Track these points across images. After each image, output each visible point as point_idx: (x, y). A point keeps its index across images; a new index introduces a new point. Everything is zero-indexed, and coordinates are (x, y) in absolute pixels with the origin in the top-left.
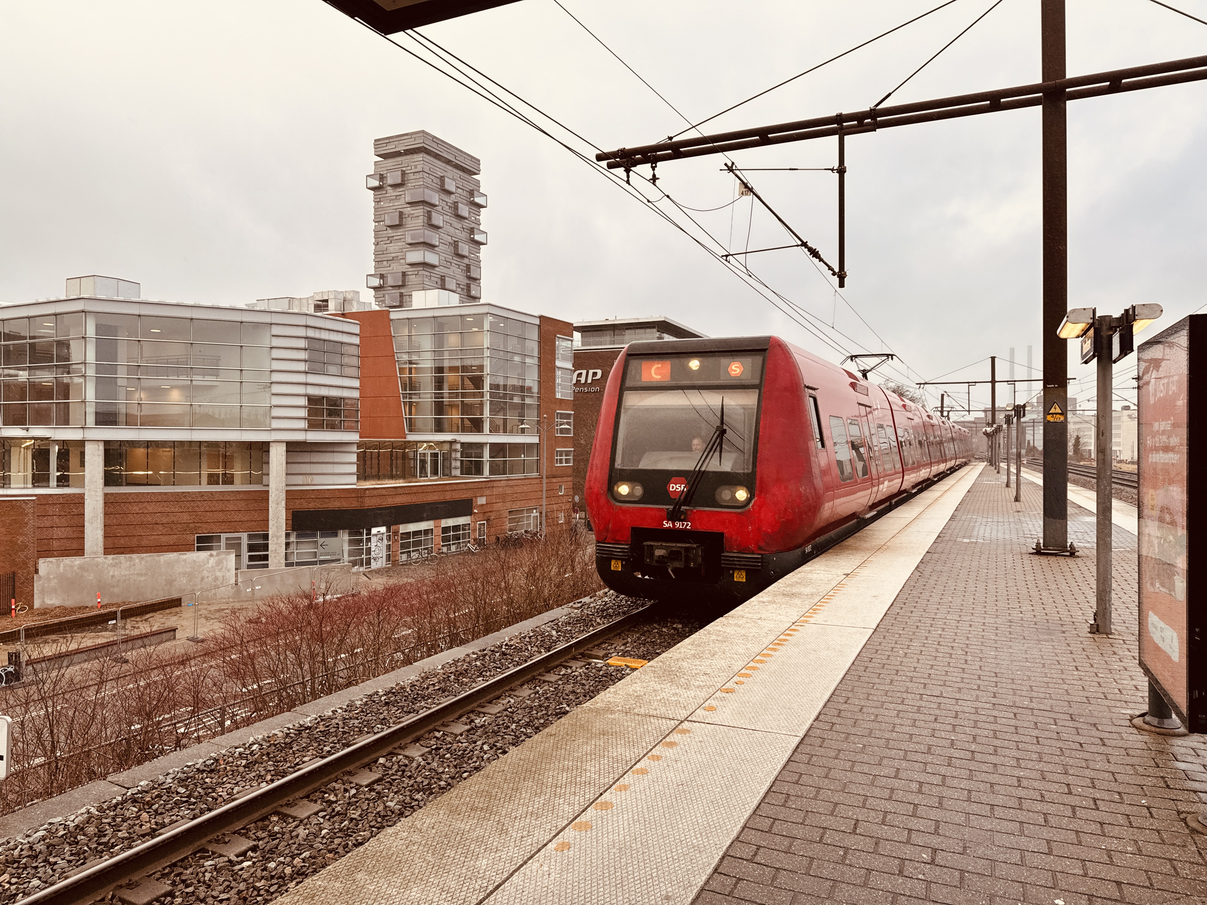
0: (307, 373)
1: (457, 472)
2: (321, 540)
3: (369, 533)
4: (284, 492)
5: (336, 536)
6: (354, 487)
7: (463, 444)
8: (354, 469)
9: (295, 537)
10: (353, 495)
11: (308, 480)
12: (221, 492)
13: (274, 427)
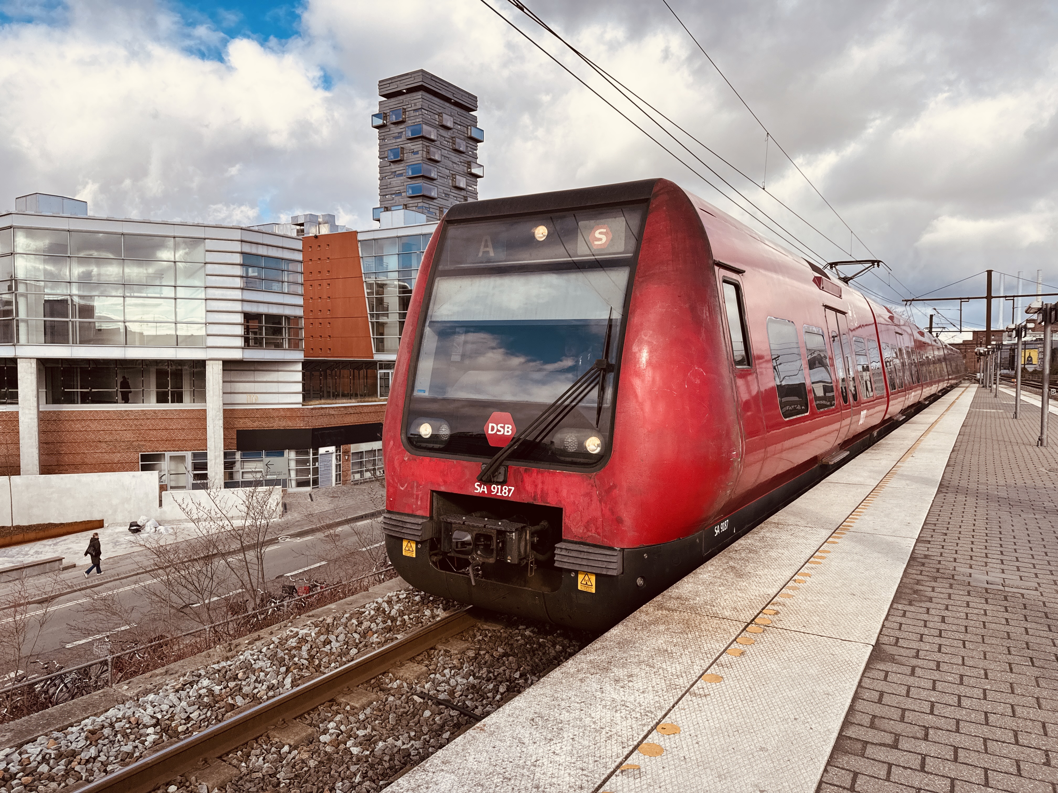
0: (242, 289)
2: (266, 460)
3: (315, 453)
4: (222, 411)
5: (282, 455)
6: (300, 406)
8: (299, 388)
9: (238, 456)
10: (299, 414)
11: (253, 399)
12: (164, 410)
13: (209, 344)
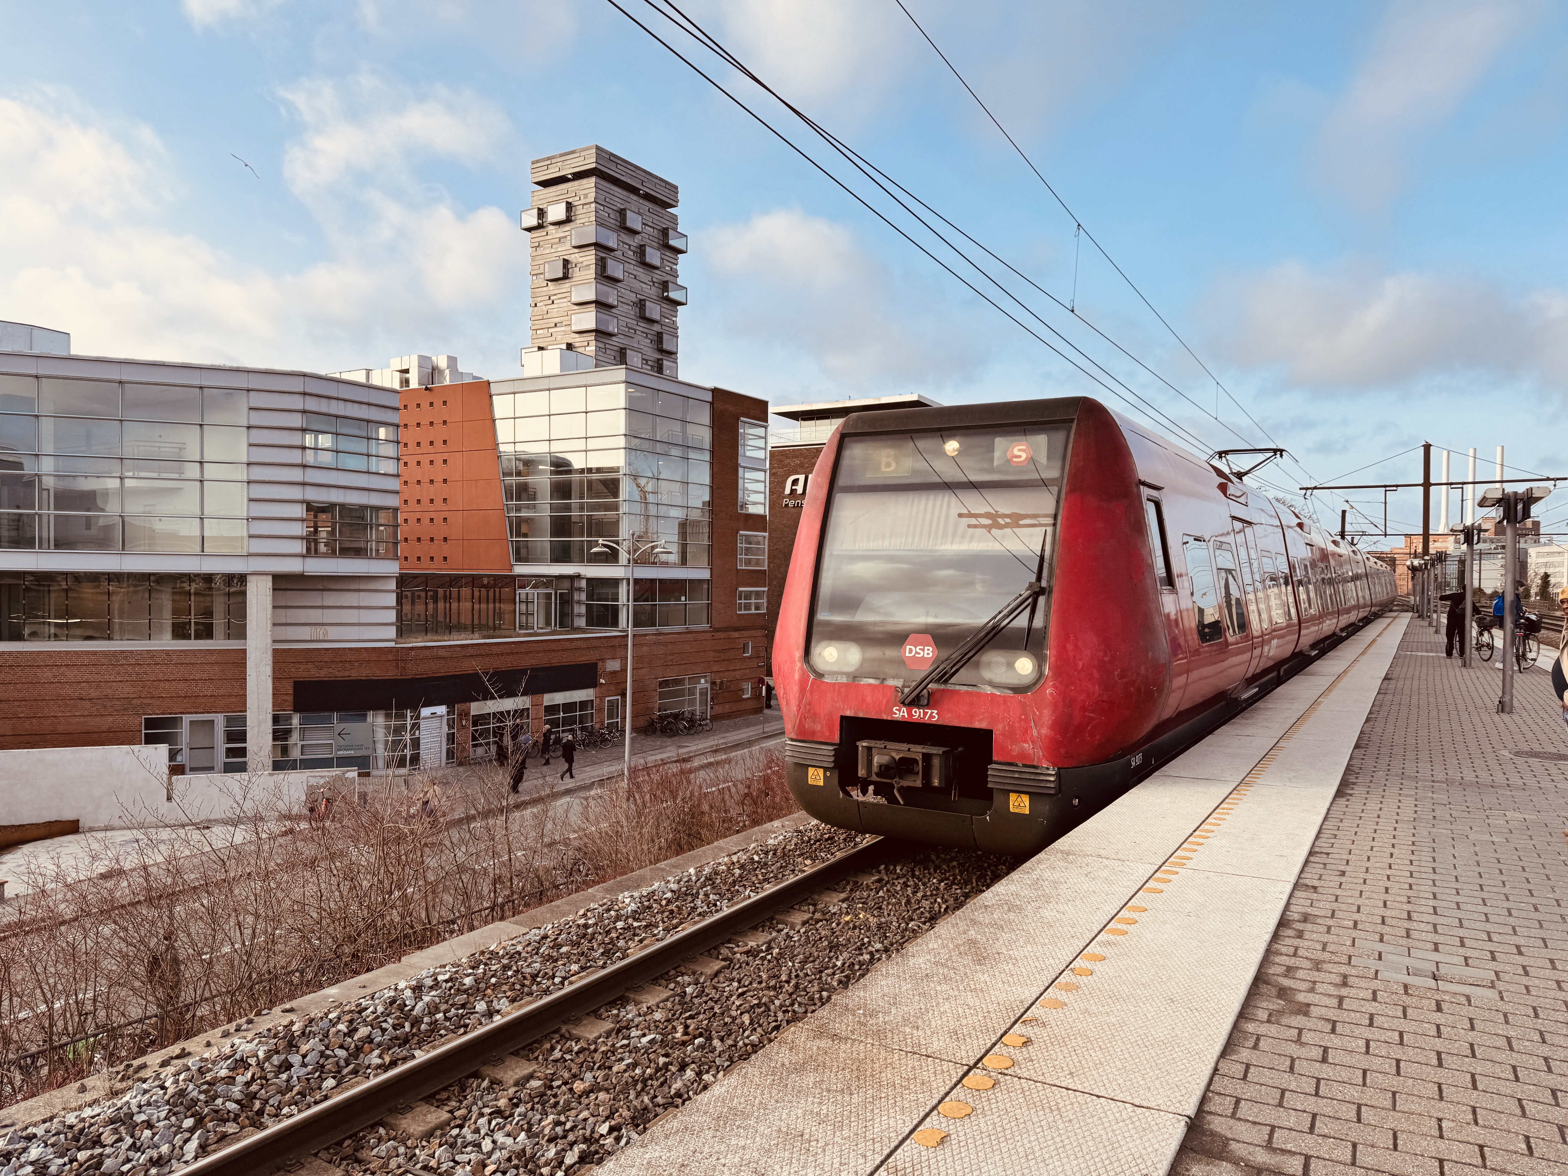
0: (305, 466)
1: (581, 622)
2: (339, 727)
3: (416, 716)
4: (270, 653)
5: (364, 718)
6: (392, 644)
7: (590, 580)
8: (392, 616)
9: (296, 720)
10: (390, 657)
11: (320, 633)
12: (181, 651)
13: (252, 551)
